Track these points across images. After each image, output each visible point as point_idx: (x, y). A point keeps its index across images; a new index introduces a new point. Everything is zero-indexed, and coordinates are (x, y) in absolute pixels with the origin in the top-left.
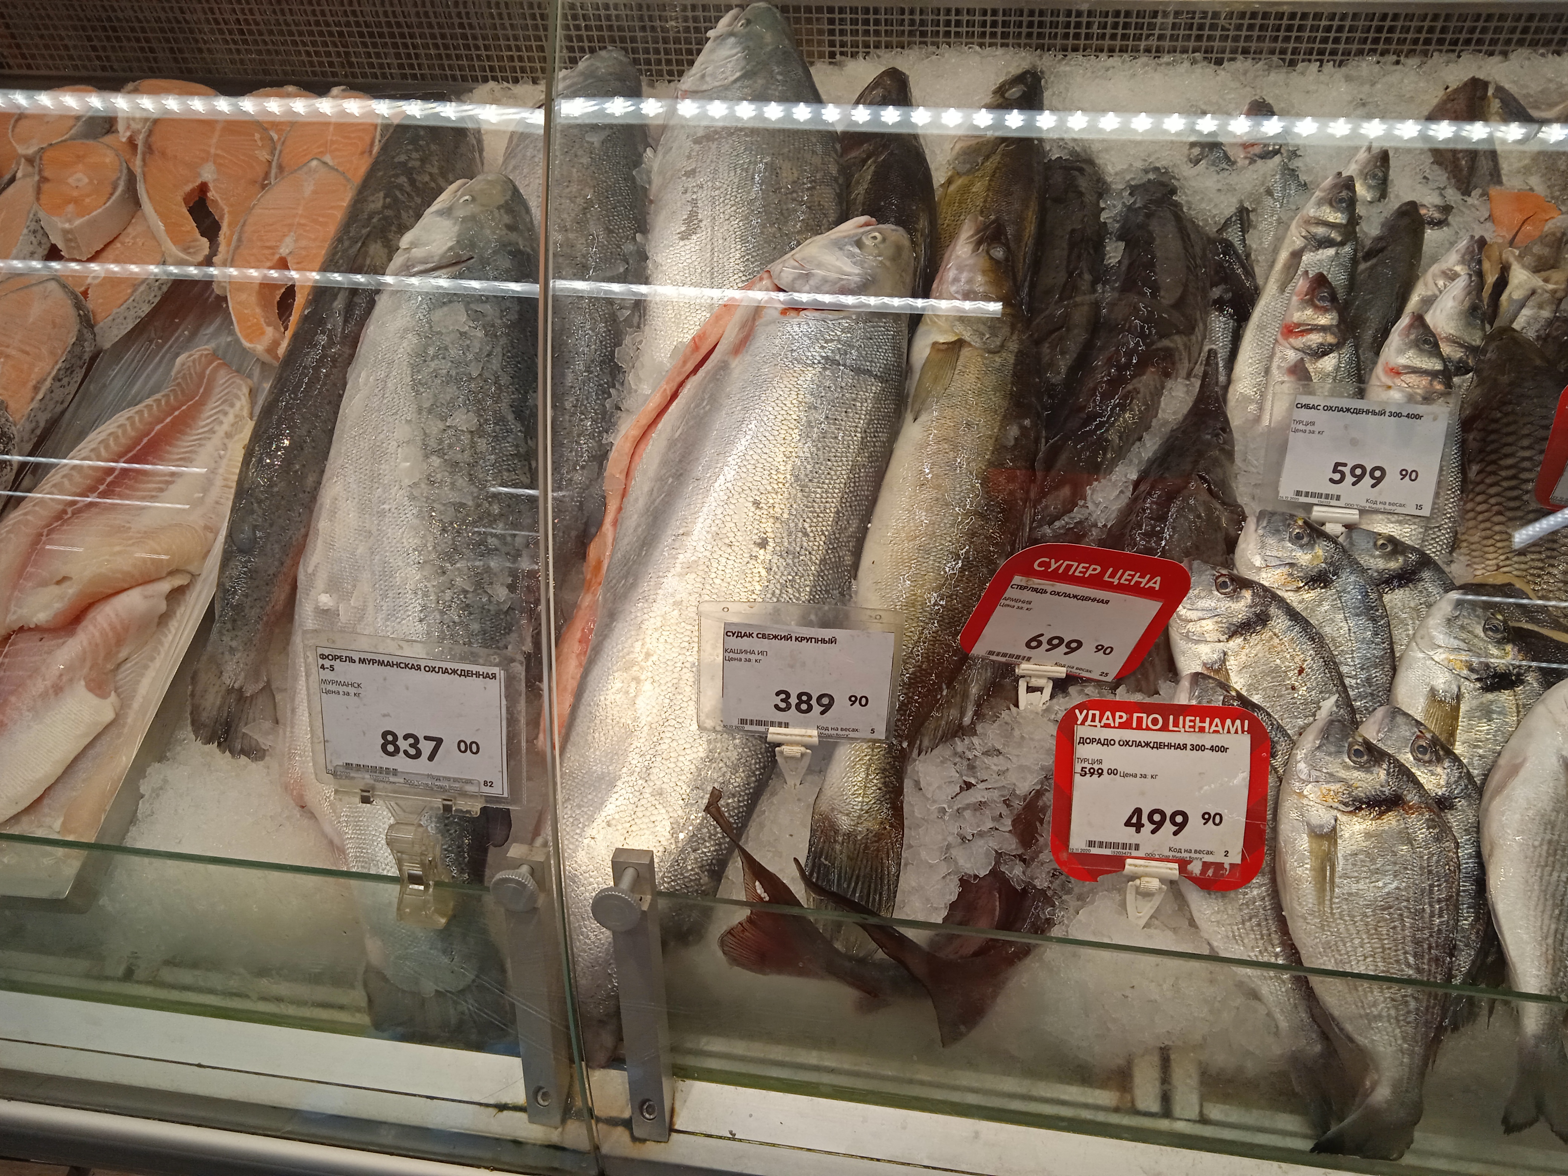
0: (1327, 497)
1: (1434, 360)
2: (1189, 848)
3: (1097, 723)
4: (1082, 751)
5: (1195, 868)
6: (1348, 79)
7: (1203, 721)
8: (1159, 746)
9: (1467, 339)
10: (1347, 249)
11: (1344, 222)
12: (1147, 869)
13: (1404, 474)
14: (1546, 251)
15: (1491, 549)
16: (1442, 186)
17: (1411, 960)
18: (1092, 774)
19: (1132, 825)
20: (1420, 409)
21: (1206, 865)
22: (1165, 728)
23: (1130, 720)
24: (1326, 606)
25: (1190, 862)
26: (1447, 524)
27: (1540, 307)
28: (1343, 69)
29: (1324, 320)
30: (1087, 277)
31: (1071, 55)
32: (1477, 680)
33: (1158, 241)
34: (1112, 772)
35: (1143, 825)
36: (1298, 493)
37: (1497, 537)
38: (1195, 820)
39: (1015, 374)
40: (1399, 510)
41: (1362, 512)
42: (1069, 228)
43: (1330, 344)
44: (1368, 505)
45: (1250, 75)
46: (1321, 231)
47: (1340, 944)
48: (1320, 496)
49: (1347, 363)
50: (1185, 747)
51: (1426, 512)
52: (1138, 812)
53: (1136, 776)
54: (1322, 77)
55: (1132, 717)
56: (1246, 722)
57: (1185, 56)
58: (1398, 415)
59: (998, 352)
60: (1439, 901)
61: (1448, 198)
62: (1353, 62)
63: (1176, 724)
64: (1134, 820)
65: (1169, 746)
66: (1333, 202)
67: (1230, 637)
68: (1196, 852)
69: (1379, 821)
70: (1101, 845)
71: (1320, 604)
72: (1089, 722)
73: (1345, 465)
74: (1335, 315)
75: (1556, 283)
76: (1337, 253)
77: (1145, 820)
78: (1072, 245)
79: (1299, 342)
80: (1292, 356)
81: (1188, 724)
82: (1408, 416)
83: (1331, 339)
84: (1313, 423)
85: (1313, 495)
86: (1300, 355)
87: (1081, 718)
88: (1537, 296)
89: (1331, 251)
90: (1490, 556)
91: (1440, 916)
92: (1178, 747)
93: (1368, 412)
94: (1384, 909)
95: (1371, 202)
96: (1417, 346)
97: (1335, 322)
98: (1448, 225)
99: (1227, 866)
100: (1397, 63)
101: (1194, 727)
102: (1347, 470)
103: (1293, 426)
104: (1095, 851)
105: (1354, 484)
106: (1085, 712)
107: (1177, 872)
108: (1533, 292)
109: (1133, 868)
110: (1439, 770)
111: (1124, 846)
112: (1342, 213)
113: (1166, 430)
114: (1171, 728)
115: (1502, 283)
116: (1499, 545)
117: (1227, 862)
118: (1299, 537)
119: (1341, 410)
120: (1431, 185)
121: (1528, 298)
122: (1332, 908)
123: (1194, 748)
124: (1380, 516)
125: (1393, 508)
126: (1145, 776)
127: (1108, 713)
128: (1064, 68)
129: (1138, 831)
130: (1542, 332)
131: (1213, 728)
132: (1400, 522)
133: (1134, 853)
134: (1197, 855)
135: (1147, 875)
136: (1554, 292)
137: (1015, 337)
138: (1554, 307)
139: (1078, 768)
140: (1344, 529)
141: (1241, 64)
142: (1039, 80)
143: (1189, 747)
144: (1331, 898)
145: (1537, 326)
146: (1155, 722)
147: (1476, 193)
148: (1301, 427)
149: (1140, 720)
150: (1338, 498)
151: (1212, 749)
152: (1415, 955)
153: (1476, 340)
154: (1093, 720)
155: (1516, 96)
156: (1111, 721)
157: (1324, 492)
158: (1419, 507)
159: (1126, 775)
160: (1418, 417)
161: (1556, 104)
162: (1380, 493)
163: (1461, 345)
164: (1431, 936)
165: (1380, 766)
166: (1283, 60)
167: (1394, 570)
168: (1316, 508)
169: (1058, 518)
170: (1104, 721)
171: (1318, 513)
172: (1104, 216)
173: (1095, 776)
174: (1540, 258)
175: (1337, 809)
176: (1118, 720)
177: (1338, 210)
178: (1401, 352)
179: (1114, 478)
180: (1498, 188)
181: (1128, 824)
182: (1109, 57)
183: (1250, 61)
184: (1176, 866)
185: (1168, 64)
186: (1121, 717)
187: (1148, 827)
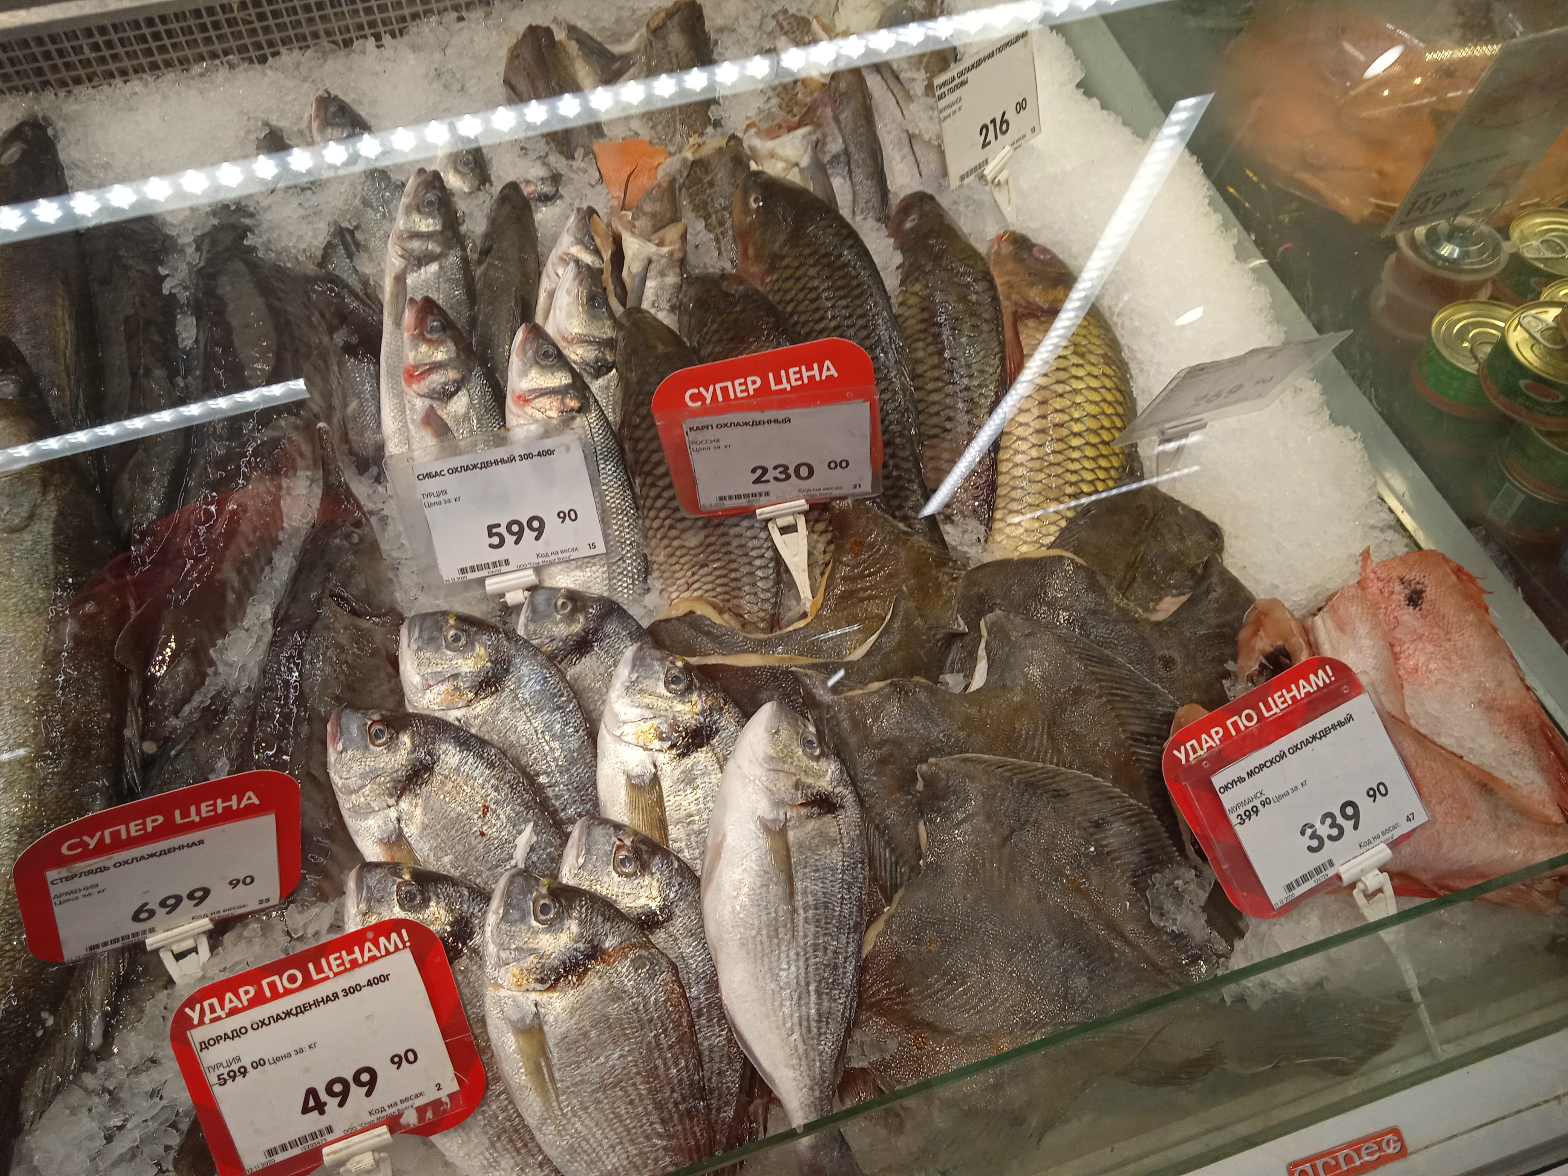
0: (495, 564)
1: (559, 375)
2: (392, 1102)
3: (219, 1012)
4: (209, 1058)
5: (410, 1118)
6: (415, 48)
7: (350, 952)
8: (303, 1009)
9: (596, 333)
10: (453, 258)
11: (438, 228)
12: (351, 1150)
13: (563, 516)
14: (657, 207)
15: (677, 567)
16: (543, 154)
17: (660, 1129)
18: (234, 1078)
19: (312, 1109)
20: (548, 444)
21: (421, 1111)
22: (308, 982)
23: (260, 991)
24: (505, 713)
25: (400, 1115)
26: (627, 551)
27: (662, 274)
28: (406, 37)
29: (440, 355)
30: (159, 373)
31: (76, 90)
32: (672, 747)
33: (231, 307)
34: (258, 1064)
35: (325, 1104)
36: (463, 571)
37: (678, 553)
38: (385, 1070)
39: (57, 548)
40: (574, 555)
41: (538, 570)
42: (121, 316)
43: (455, 381)
44: (540, 560)
45: (304, 69)
46: (416, 245)
47: (583, 1143)
48: (487, 566)
49: (481, 398)
50: (336, 996)
51: (601, 549)
52: (312, 1092)
53: (289, 1055)
54: (387, 52)
55: (260, 988)
56: (404, 932)
57: (217, 62)
58: (529, 456)
59: (27, 526)
60: (671, 1047)
61: (553, 164)
62: (413, 28)
63: (319, 970)
64: (312, 1103)
65: (316, 1003)
66: (418, 207)
67: (399, 797)
68: (402, 1101)
69: (581, 988)
70: (284, 1148)
71: (498, 712)
72: (208, 1016)
73: (499, 525)
74: (451, 345)
75: (671, 244)
76: (441, 267)
77: (324, 1097)
78: (130, 336)
79: (424, 386)
80: (420, 404)
81: (334, 964)
82: (539, 454)
83: (452, 375)
84: (445, 492)
85: (480, 568)
86: (428, 402)
87: (195, 1016)
88: (653, 266)
89: (434, 267)
90: (678, 575)
91: (676, 1064)
92: (327, 1000)
93: (496, 462)
94: (615, 1087)
95: (471, 193)
96: (537, 363)
97: (453, 355)
98: (561, 197)
99: (446, 1099)
100: (461, 19)
101: (343, 964)
102: (502, 530)
103: (425, 501)
104: (280, 1157)
105: (517, 542)
106: (198, 1006)
107: (388, 1136)
108: (650, 262)
109: (332, 1157)
110: (647, 880)
111: (313, 1136)
112: (434, 218)
113: (297, 543)
114: (315, 977)
115: (618, 257)
116: (682, 561)
117: (443, 1095)
118: (456, 639)
119: (467, 468)
120: (533, 155)
121: (646, 269)
122: (561, 1109)
123: (347, 992)
124: (559, 567)
125: (566, 555)
126: (301, 1051)
127: (229, 995)
128: (71, 107)
129: (322, 1112)
130: (674, 301)
131: (367, 955)
132: (579, 568)
133: (330, 1138)
134: (406, 1104)
135: (353, 1155)
136: (671, 254)
137: (51, 496)
138: (677, 270)
139: (212, 1078)
140: (527, 594)
141: (288, 57)
142: (43, 129)
143: (341, 994)
144: (557, 1097)
145: (667, 296)
146: (292, 979)
147: (579, 153)
148: (433, 499)
149: (272, 986)
150: (507, 562)
151: (370, 983)
152: (663, 1122)
153: (607, 331)
154: (213, 1010)
155: (591, 34)
156: (236, 1003)
157: (490, 561)
158: (593, 546)
159: (277, 1060)
160: (550, 452)
161: (631, 35)
162: (547, 543)
163: (590, 343)
164: (673, 1091)
165: (570, 917)
166: (335, 43)
167: (577, 634)
168: (487, 582)
169: (186, 700)
170: (228, 1006)
171: (492, 585)
172: (167, 287)
173: (239, 1079)
174: (654, 215)
175: (534, 990)
176: (244, 998)
177: (430, 215)
178: (524, 373)
179: (246, 623)
180: (601, 141)
181: (306, 1110)
182: (125, 82)
183: (296, 51)
184: (384, 1129)
185: (202, 75)
186: (247, 992)
187: (332, 1103)
